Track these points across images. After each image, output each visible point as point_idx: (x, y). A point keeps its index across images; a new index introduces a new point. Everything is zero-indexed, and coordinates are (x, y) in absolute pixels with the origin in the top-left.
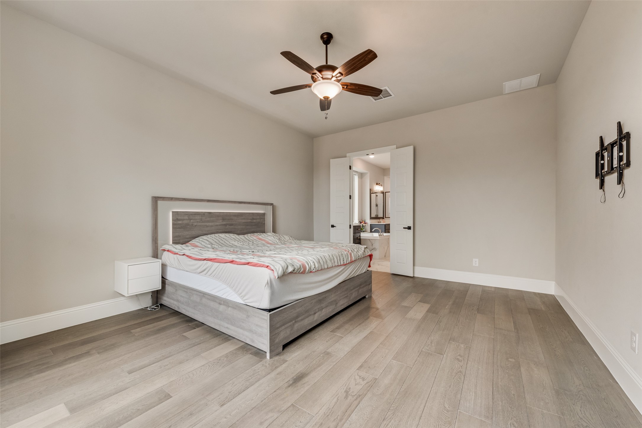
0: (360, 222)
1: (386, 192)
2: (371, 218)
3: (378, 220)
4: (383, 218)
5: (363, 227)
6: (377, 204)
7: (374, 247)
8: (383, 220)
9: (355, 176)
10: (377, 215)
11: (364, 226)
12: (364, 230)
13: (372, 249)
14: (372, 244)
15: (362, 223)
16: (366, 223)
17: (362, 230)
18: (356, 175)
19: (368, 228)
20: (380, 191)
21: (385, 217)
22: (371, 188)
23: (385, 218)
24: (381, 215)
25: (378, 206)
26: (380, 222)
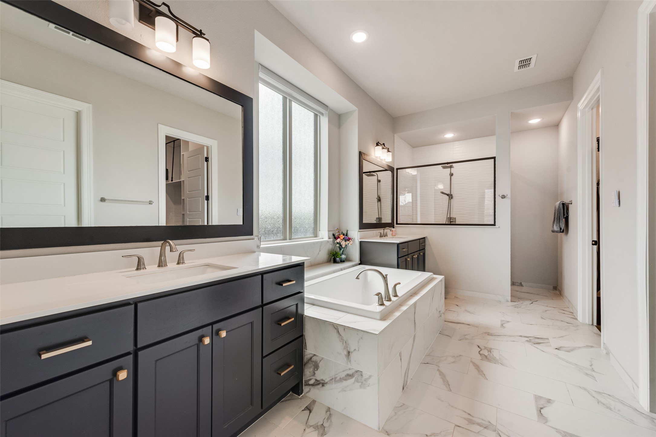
0: (334, 235)
1: (397, 169)
2: (363, 226)
3: (381, 231)
4: (391, 225)
5: (340, 249)
6: (379, 197)
7: (355, 367)
8: (393, 229)
9: (321, 117)
10: (380, 219)
11: (343, 246)
12: (343, 256)
13: (349, 376)
14: (349, 352)
15: (338, 240)
16: (349, 239)
17: (338, 259)
18: (322, 114)
19: (355, 252)
20: (384, 162)
21: (397, 224)
22: (362, 151)
23: (395, 225)
24: (387, 219)
25: (382, 200)
26: (385, 235)
